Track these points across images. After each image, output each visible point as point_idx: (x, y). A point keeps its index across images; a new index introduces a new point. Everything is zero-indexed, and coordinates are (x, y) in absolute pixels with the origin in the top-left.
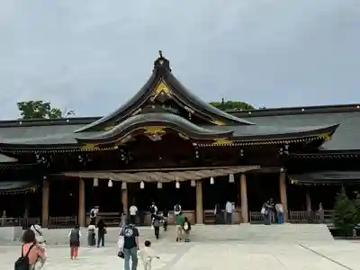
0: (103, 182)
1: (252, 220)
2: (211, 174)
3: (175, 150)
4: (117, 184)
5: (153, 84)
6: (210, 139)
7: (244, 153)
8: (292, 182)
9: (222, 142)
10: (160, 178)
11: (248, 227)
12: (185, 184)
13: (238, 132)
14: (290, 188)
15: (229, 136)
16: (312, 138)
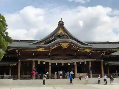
6: (84, 49)
7: (91, 54)
8: (106, 64)
9: (87, 50)
10: (63, 62)
16: (114, 50)
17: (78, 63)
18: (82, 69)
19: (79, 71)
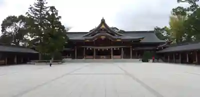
0: (89, 49)
1: (124, 58)
2: (115, 47)
3: (107, 42)
4: (93, 49)
5: (101, 25)
6: (116, 39)
7: (123, 43)
9: (118, 40)
10: (103, 48)
11: (123, 59)
12: (109, 50)
13: (123, 38)
14: (133, 51)
15: (120, 39)
16: (139, 40)
17: (113, 49)
18: (117, 53)
19: (115, 54)
